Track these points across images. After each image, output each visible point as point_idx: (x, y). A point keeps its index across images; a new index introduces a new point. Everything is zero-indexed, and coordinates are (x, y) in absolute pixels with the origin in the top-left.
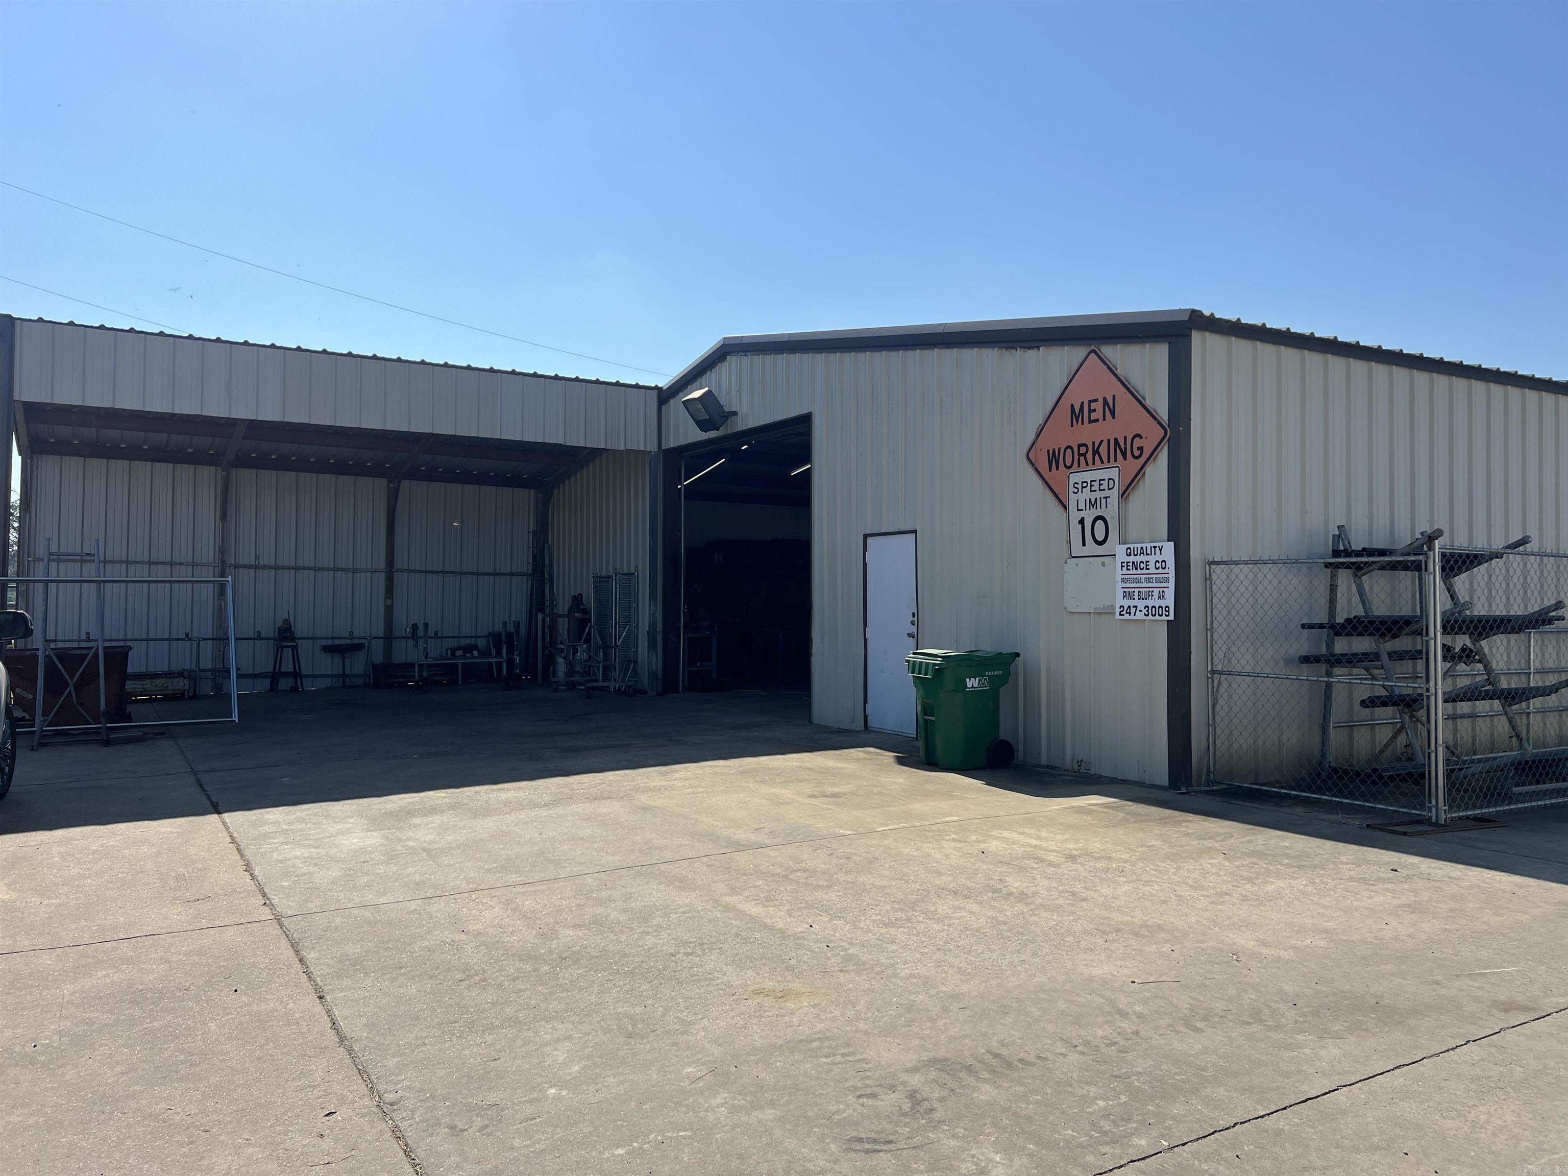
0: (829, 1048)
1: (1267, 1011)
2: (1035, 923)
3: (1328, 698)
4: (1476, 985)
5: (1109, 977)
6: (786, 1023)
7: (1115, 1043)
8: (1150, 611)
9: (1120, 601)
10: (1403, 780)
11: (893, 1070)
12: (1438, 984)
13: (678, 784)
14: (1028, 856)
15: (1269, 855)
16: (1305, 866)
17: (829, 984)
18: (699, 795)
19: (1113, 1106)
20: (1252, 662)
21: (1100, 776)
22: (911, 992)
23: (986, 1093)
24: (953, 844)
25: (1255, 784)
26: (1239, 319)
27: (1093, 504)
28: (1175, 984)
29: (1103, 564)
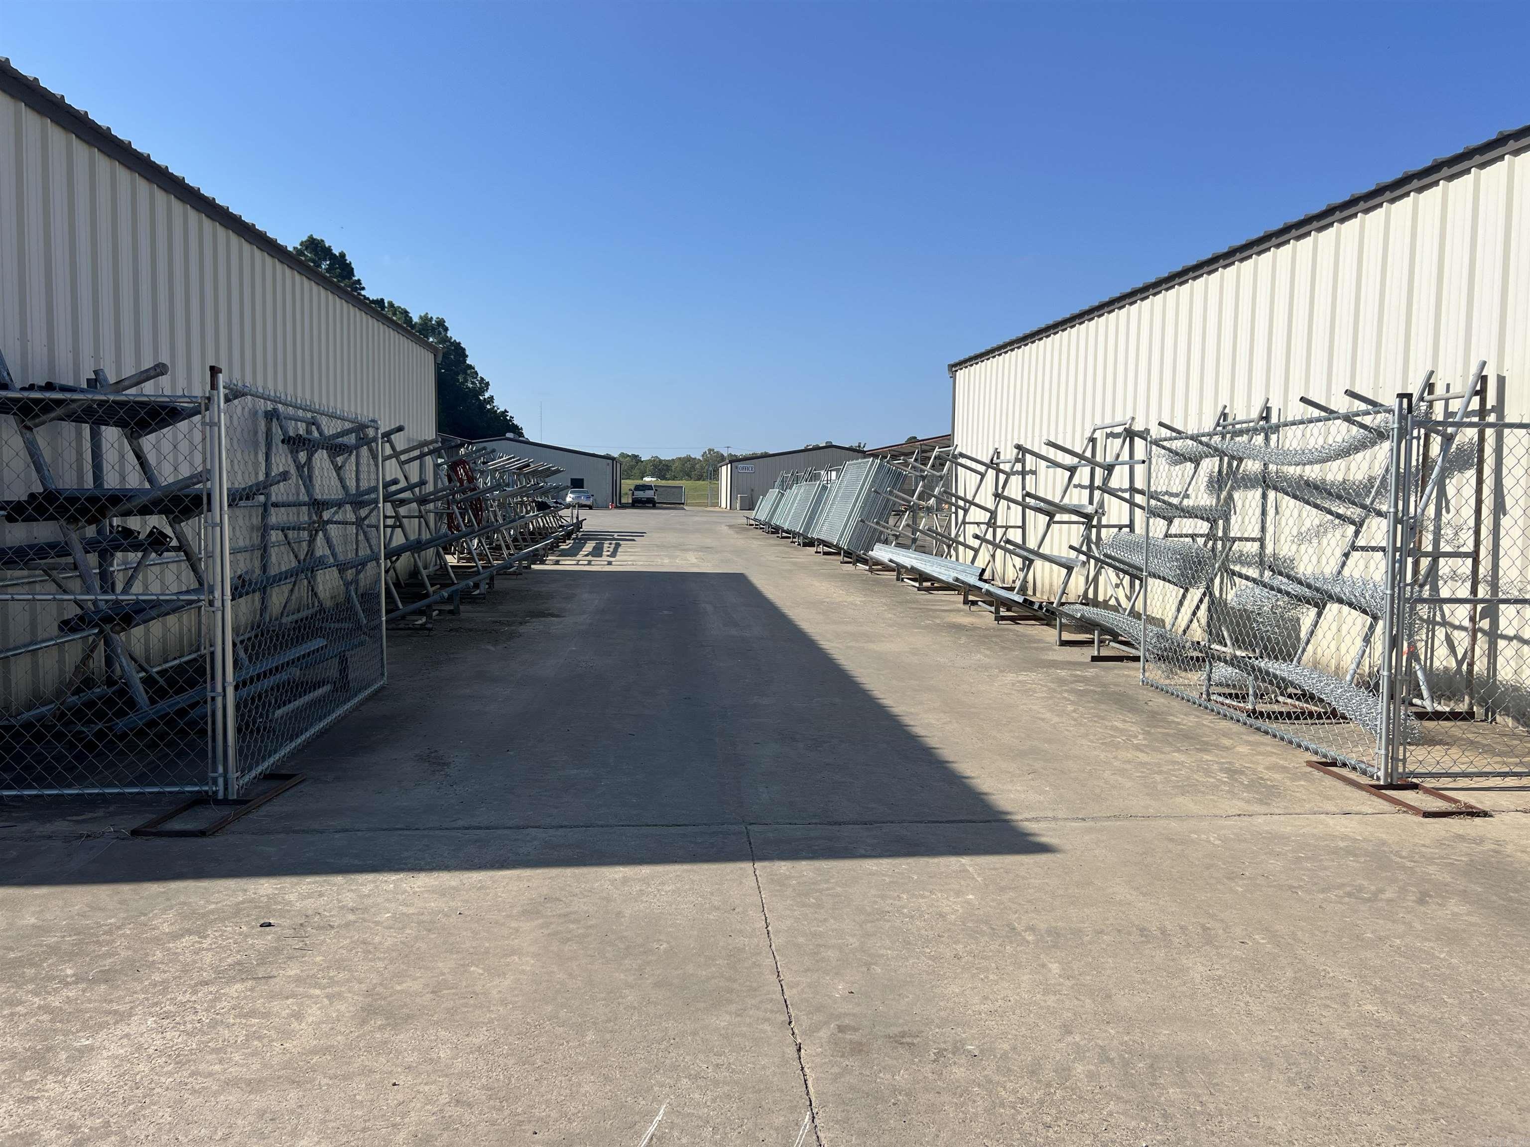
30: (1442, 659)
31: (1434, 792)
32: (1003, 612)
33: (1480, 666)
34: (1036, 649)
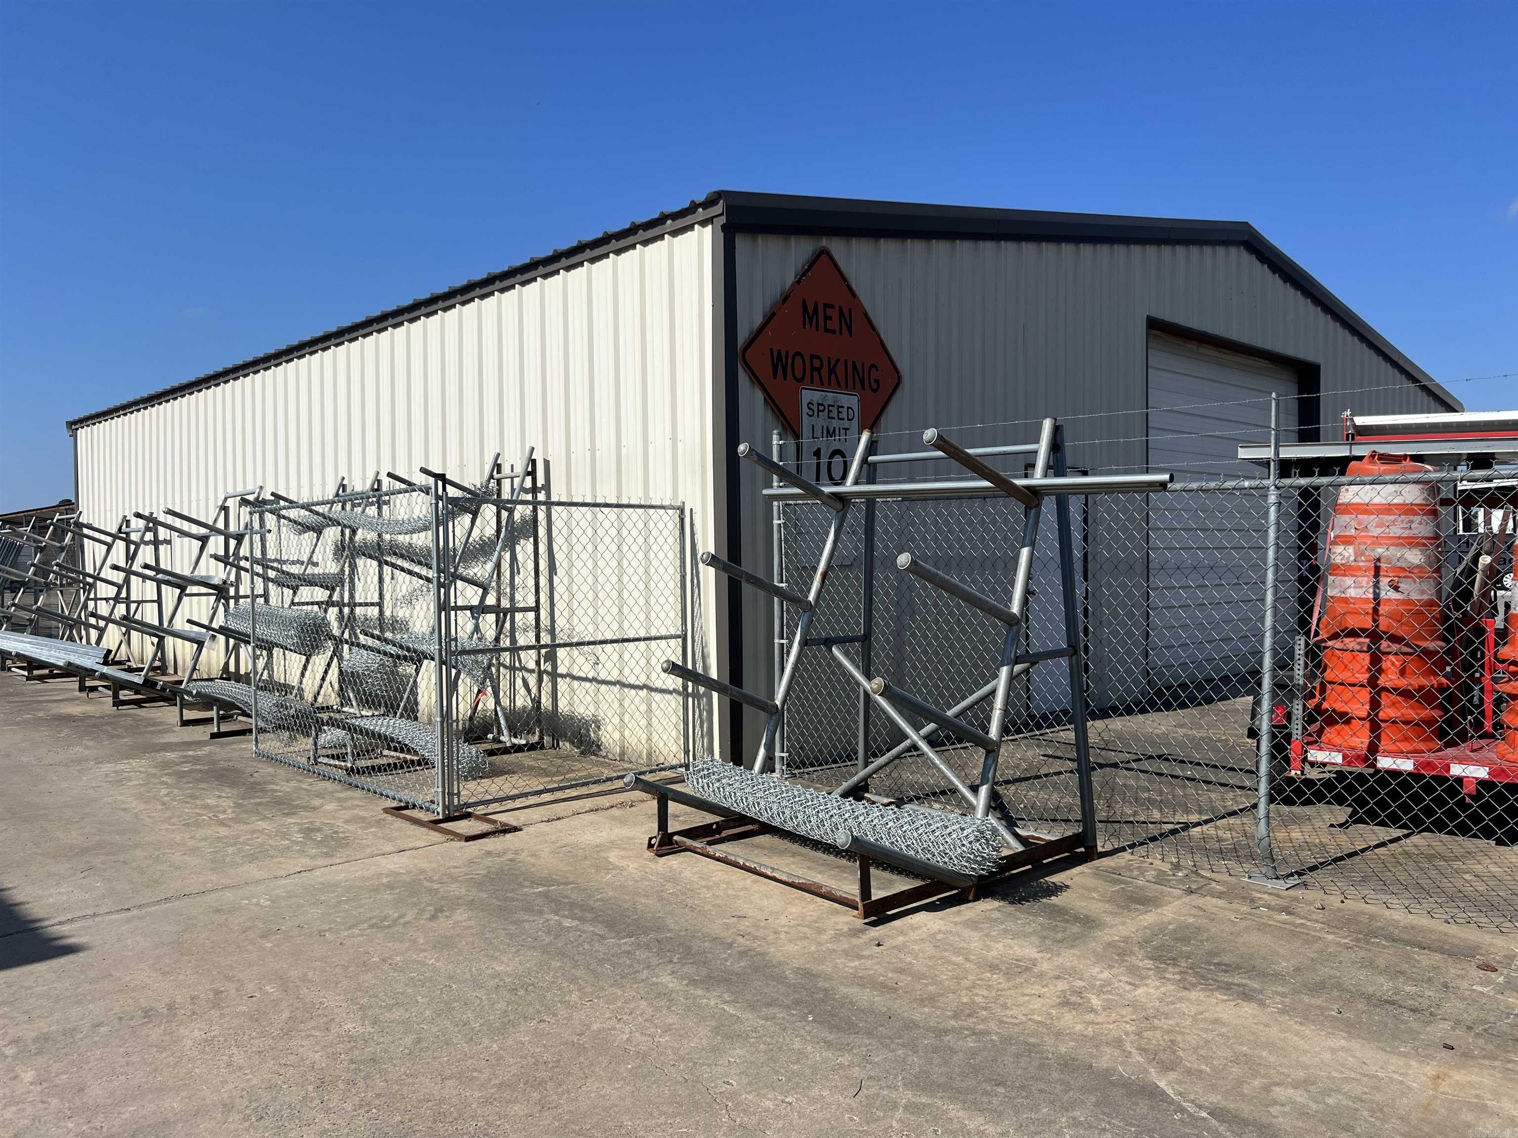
30: (522, 701)
31: (483, 818)
32: (125, 695)
33: (546, 702)
34: (152, 732)
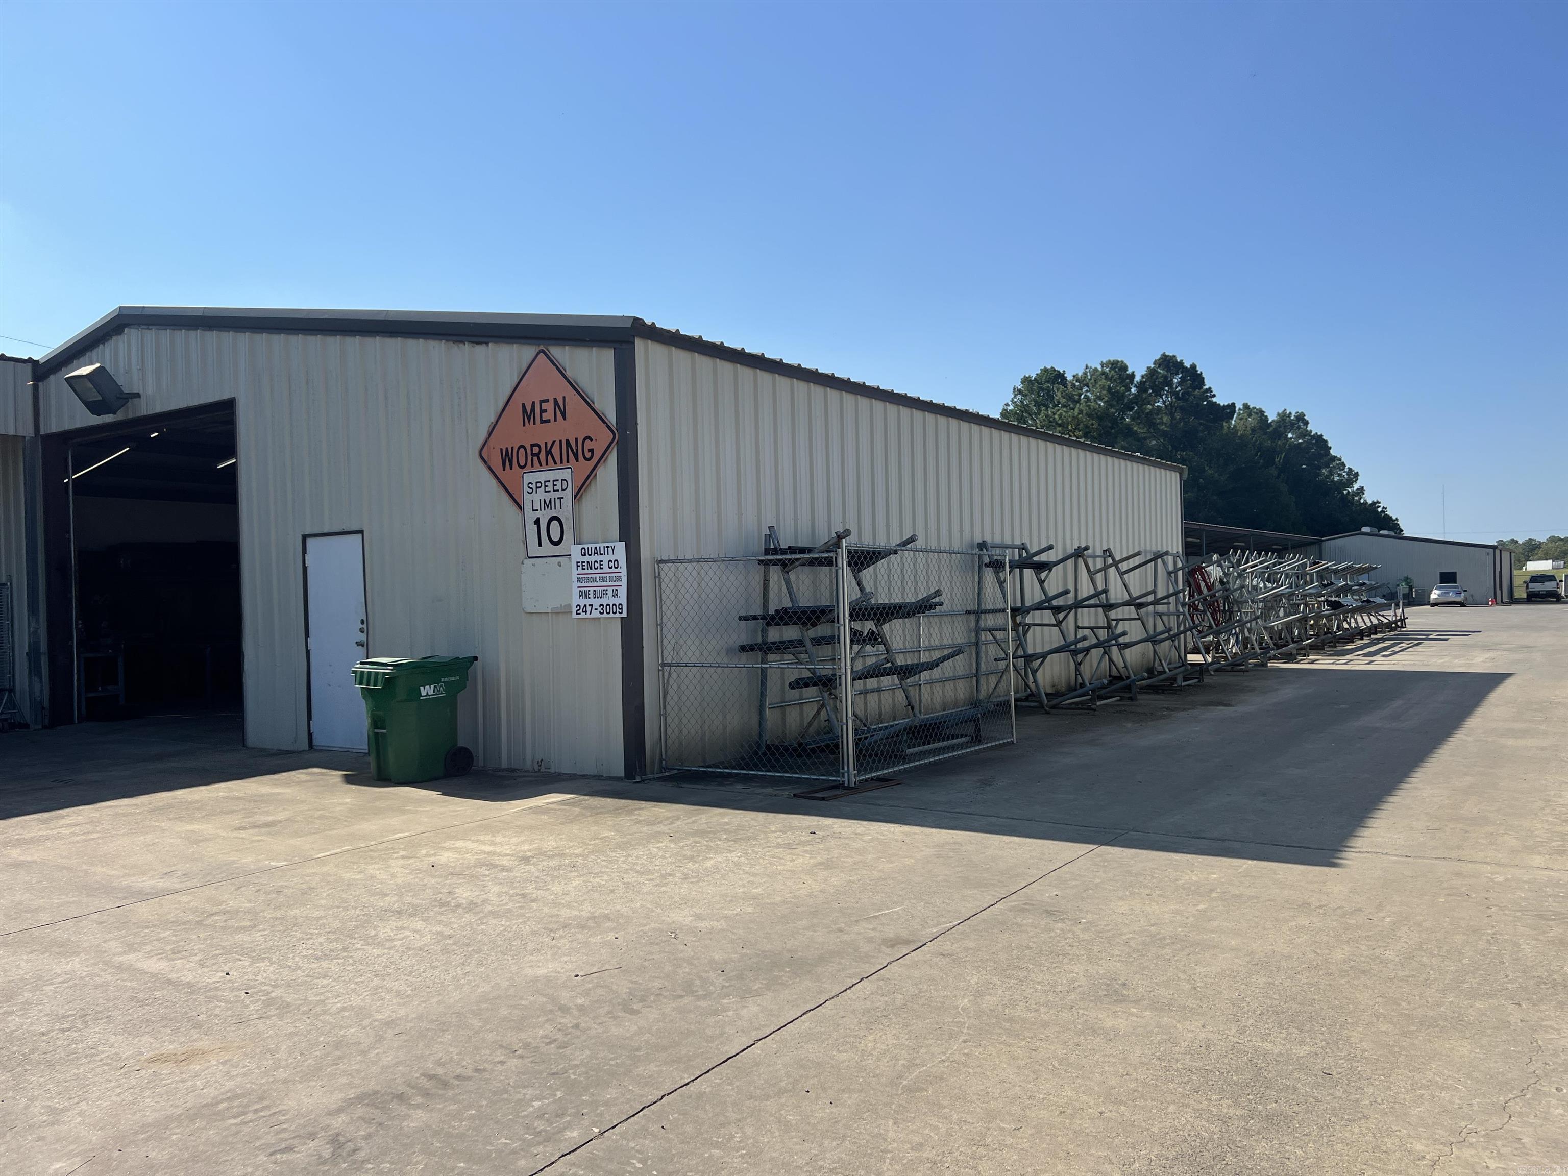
0: (239, 1106)
1: (698, 982)
2: (483, 932)
3: (763, 683)
4: (871, 927)
5: (553, 974)
6: (187, 1089)
7: (555, 1040)
8: (605, 609)
9: (576, 600)
10: (822, 751)
11: (313, 1117)
12: (841, 931)
13: (64, 831)
14: (481, 864)
15: (710, 832)
16: (741, 839)
17: (245, 1035)
18: (92, 842)
19: (548, 1104)
20: (697, 653)
21: (560, 774)
22: (341, 1027)
23: (418, 1118)
24: (401, 862)
25: (702, 767)
26: (678, 330)
27: (548, 504)
28: (616, 971)
29: (559, 564)
